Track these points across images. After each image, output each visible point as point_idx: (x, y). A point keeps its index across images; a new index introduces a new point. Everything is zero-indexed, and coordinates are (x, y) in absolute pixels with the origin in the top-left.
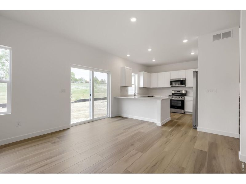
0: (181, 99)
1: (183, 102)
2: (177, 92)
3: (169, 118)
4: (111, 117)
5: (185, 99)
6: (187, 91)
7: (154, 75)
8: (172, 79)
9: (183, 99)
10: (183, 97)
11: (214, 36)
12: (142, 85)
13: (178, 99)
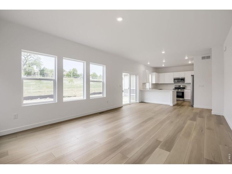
0: (181, 91)
1: (183, 93)
2: (178, 87)
3: (176, 103)
4: (138, 102)
5: (185, 91)
6: (185, 86)
7: (162, 75)
8: (175, 78)
9: (183, 91)
10: (183, 90)
11: (202, 57)
12: (154, 82)
13: (179, 91)
